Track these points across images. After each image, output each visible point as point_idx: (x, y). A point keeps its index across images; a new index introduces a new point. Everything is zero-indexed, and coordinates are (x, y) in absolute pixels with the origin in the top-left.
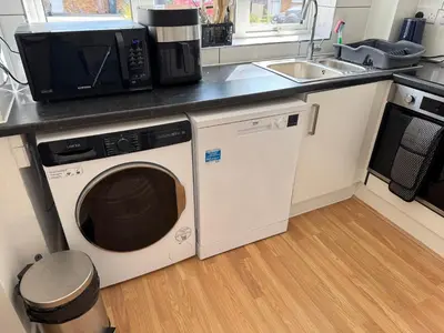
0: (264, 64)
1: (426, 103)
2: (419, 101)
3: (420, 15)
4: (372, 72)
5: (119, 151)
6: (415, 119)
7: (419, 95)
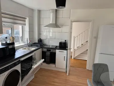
0: (21, 49)
1: (47, 50)
2: (46, 50)
3: (40, 39)
4: (39, 48)
5: (11, 68)
6: (47, 52)
7: (46, 49)
